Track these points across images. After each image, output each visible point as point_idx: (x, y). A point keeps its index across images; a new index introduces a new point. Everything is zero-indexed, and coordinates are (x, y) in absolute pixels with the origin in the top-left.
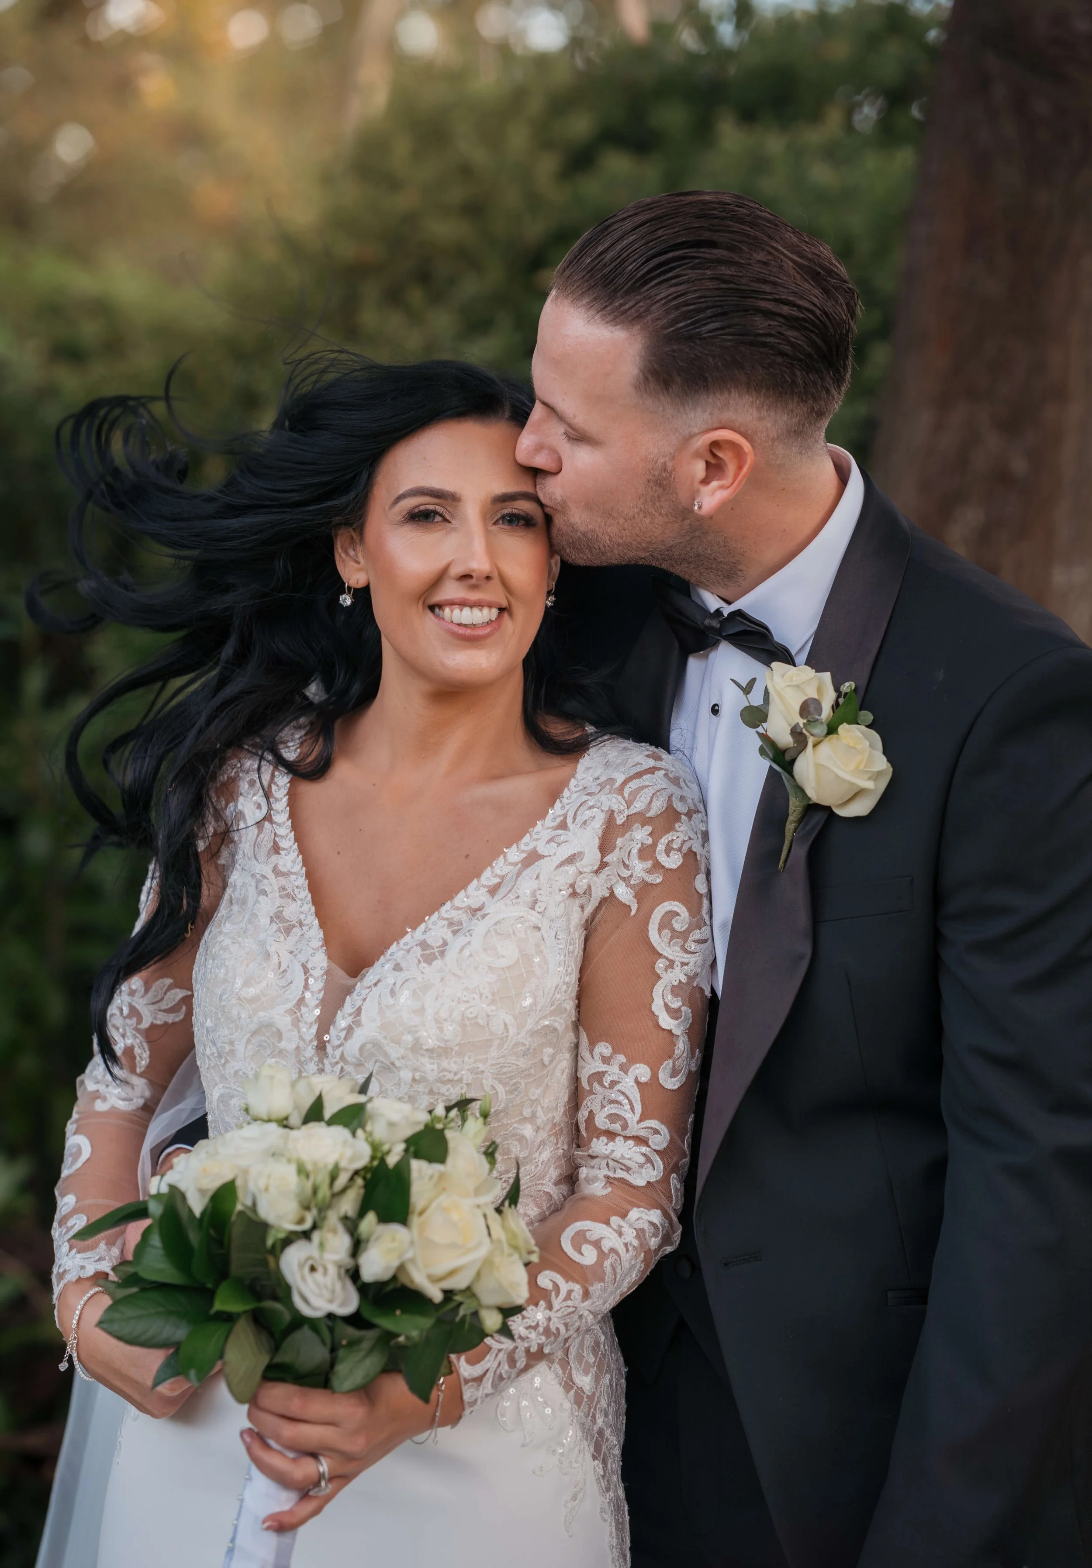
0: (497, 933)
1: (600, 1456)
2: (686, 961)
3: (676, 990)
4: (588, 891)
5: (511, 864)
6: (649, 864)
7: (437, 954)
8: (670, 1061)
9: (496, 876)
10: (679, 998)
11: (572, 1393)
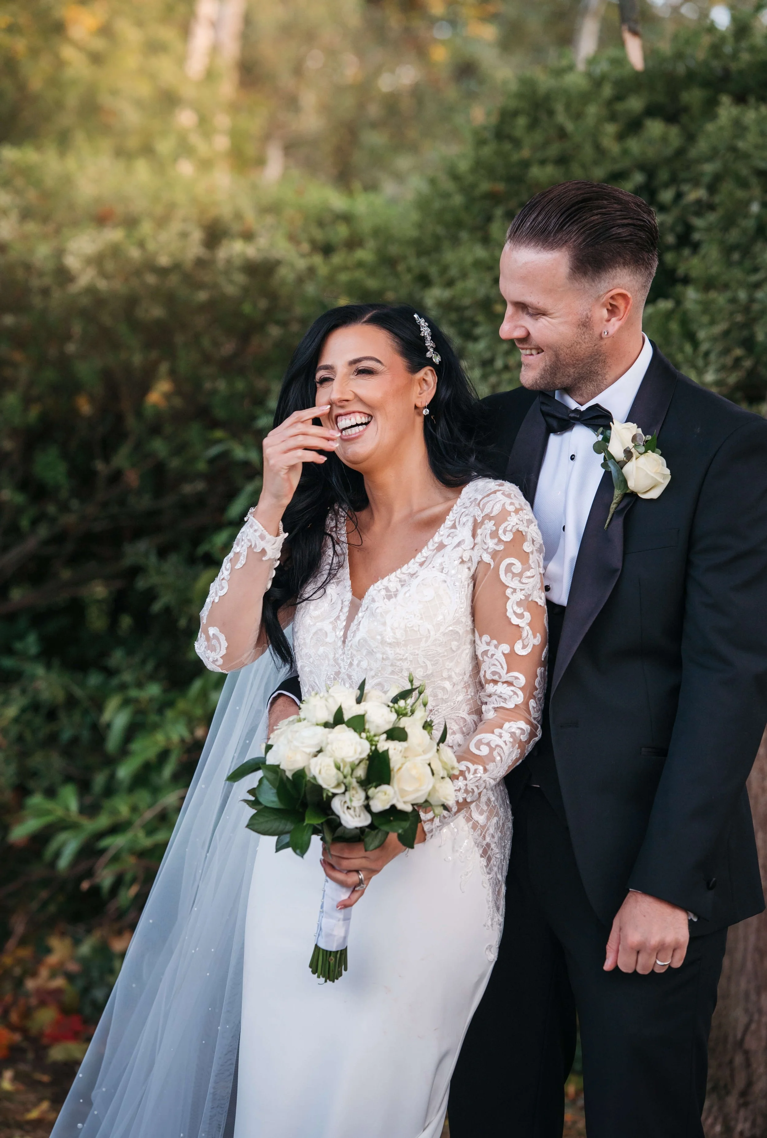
0: (423, 584)
1: (485, 856)
2: (522, 588)
3: (519, 604)
4: (471, 559)
5: (431, 550)
6: (496, 540)
7: (393, 595)
8: (520, 641)
9: (424, 557)
10: (522, 608)
11: (471, 823)
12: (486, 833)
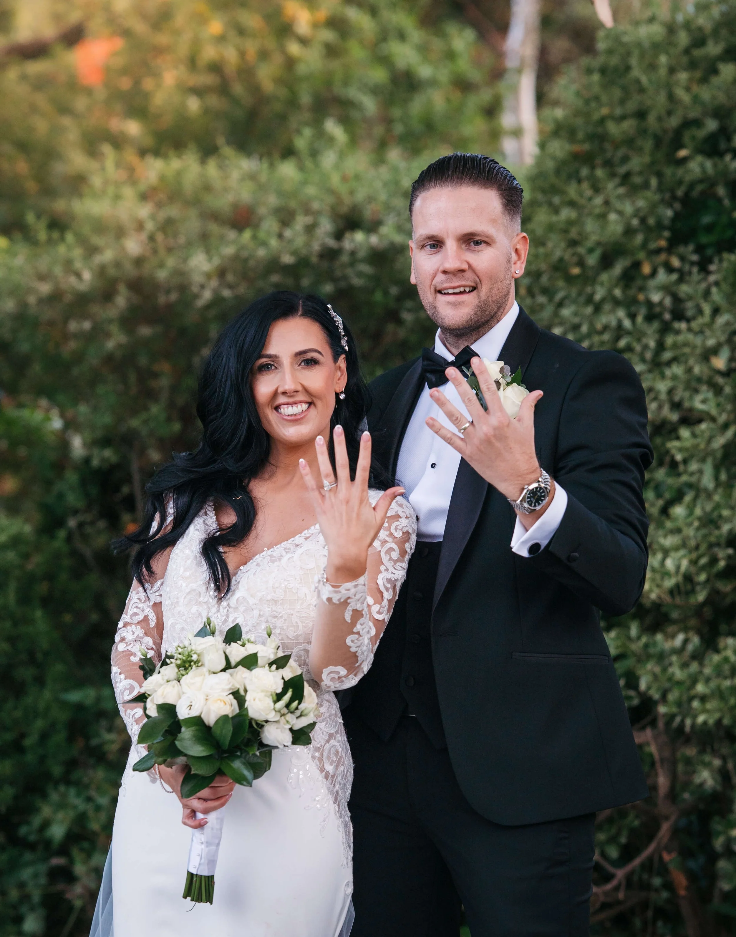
0: (306, 554)
1: (336, 802)
7: (277, 560)
9: (309, 533)
11: (324, 773)
12: (335, 781)
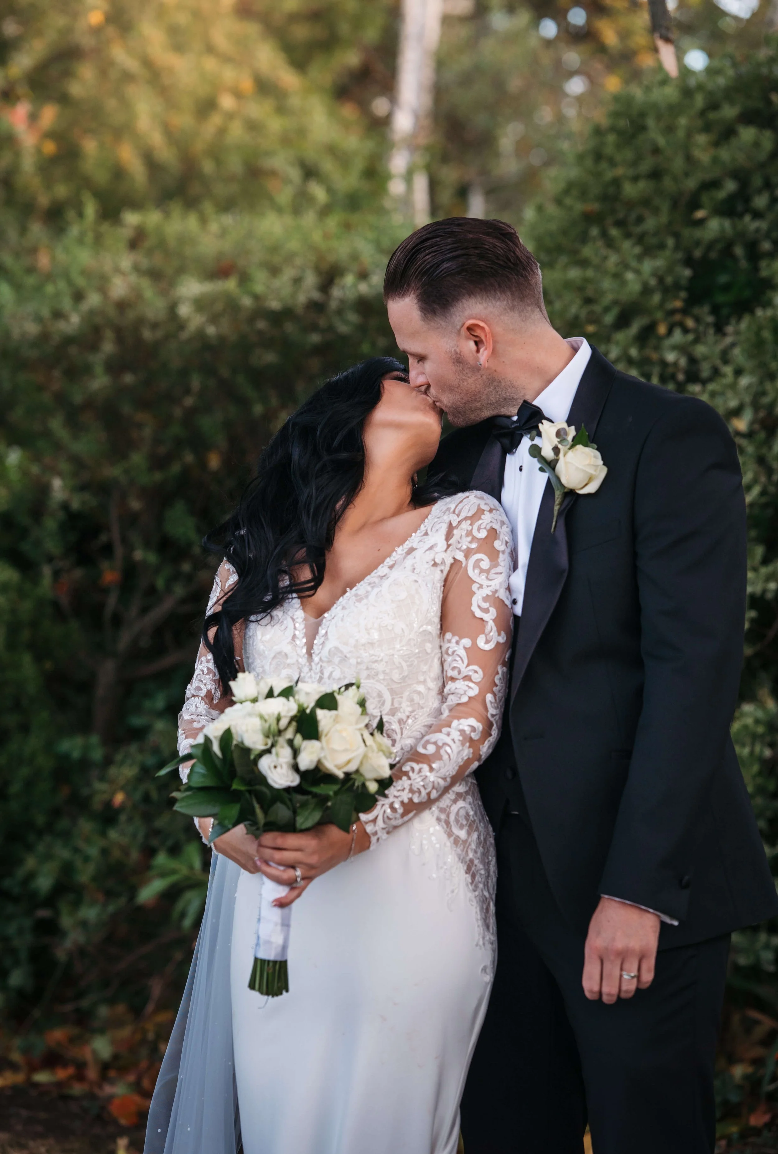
0: (395, 585)
1: (470, 873)
2: (489, 584)
3: (485, 599)
6: (470, 538)
8: (483, 636)
9: (393, 561)
10: (488, 604)
12: (468, 848)
